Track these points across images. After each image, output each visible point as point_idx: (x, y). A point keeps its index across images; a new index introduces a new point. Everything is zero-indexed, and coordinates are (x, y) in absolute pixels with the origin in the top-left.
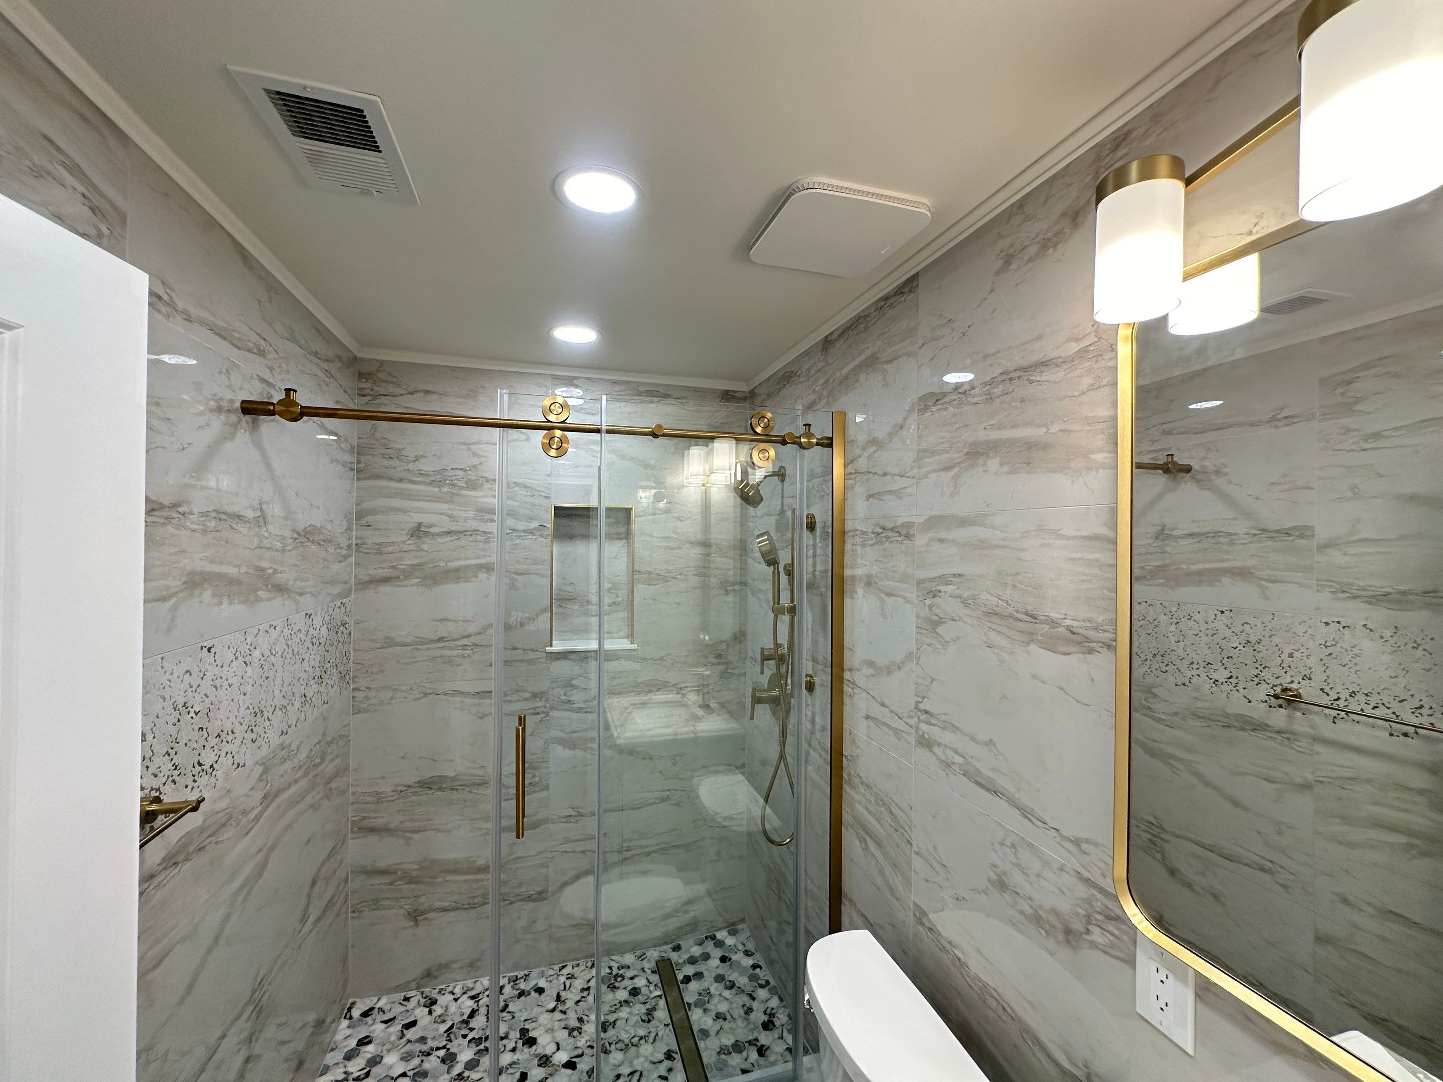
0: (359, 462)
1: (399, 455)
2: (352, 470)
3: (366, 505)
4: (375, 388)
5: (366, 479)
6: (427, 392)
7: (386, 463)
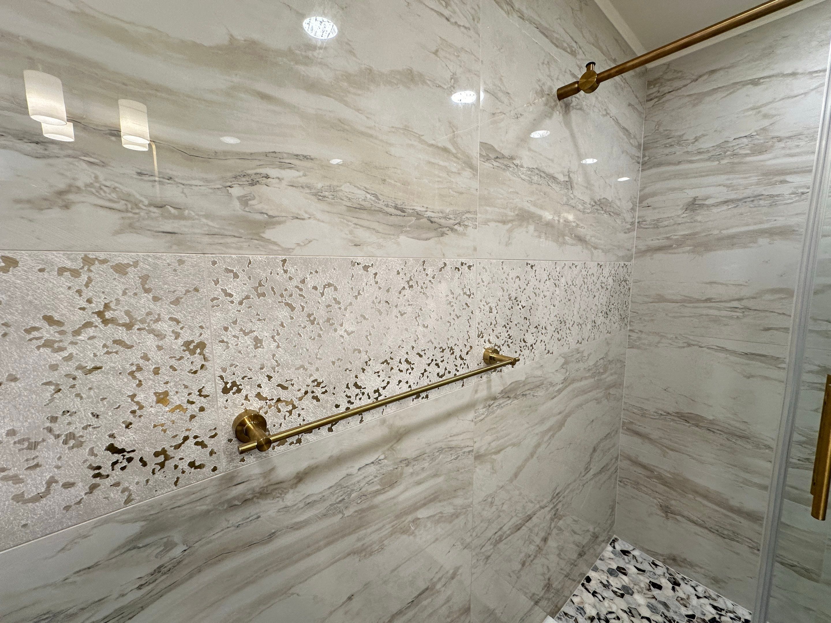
0: (644, 156)
2: (639, 163)
3: (648, 189)
4: (661, 90)
5: (649, 169)
6: (713, 72)
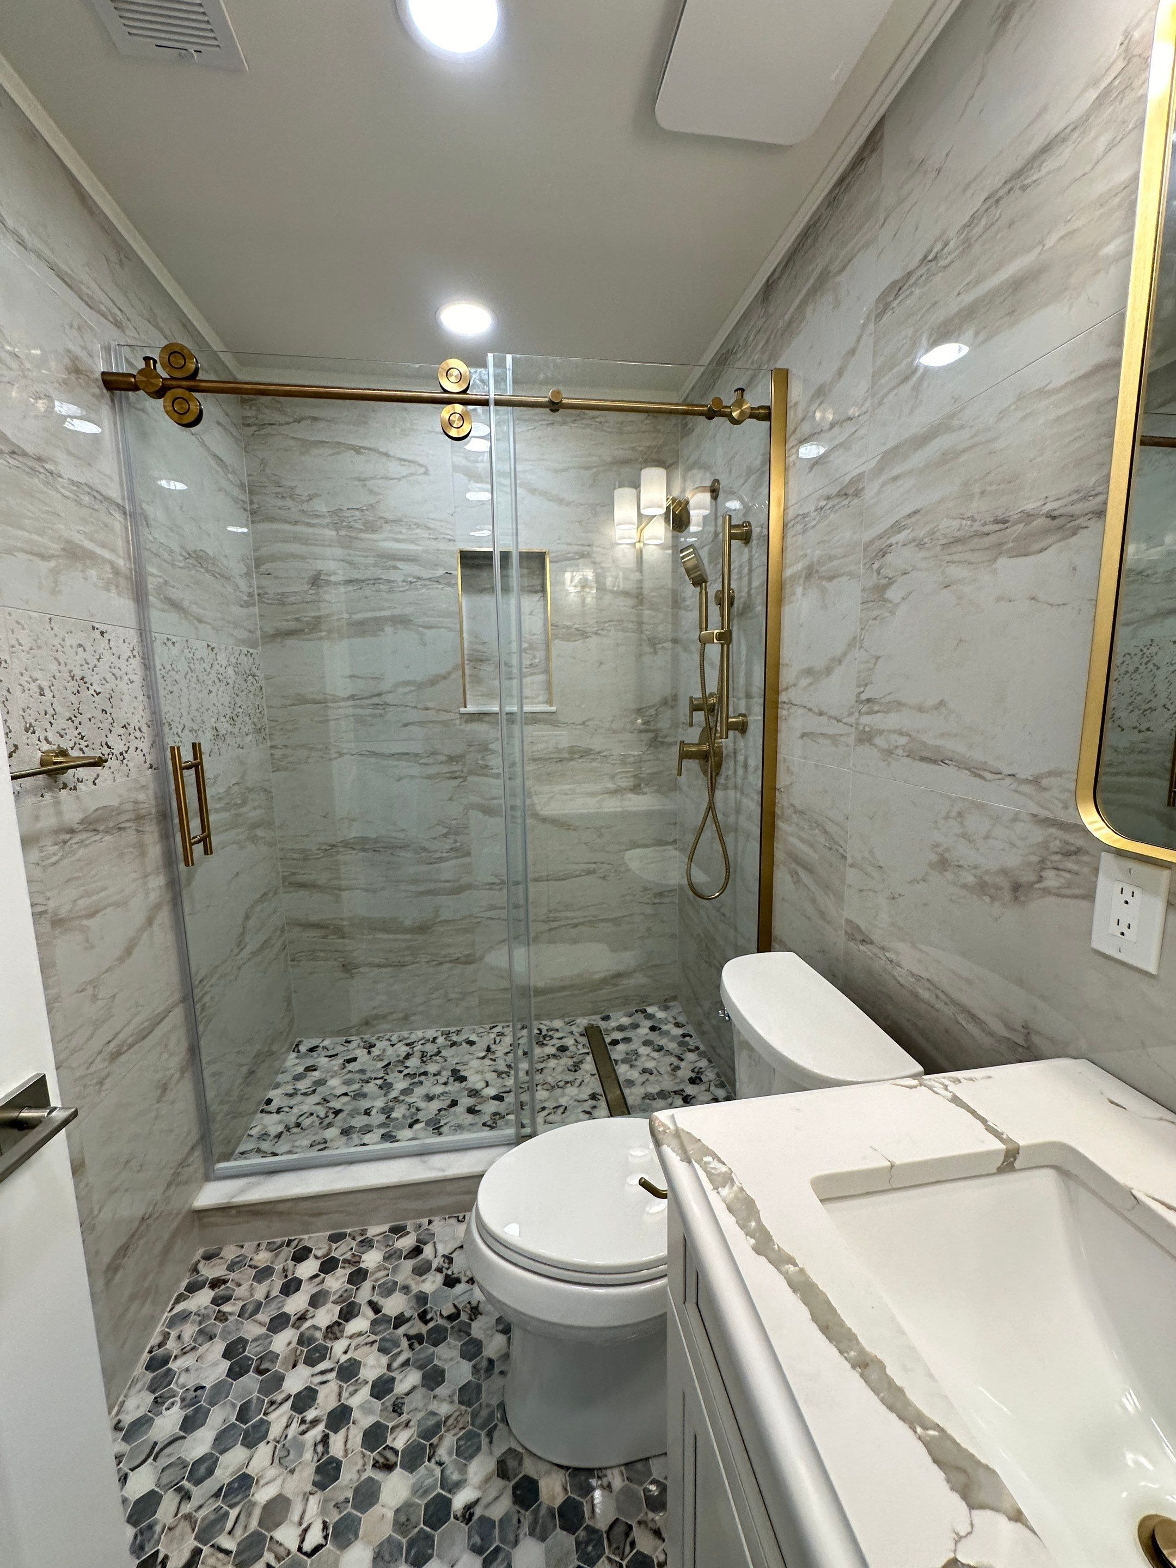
0: (252, 502)
1: (292, 494)
2: (245, 510)
3: (264, 551)
4: (260, 416)
5: (261, 522)
6: (315, 419)
7: (280, 503)
